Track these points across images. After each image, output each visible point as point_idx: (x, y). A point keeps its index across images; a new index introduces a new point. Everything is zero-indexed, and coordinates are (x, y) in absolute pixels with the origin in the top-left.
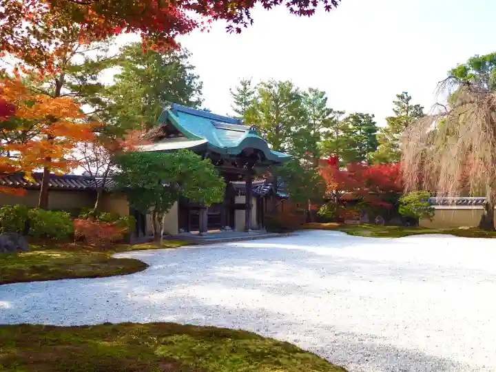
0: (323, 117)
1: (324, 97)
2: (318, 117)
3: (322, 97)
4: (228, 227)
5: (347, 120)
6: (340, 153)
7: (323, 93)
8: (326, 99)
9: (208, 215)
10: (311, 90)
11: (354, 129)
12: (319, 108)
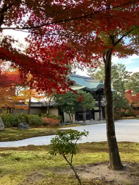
0: (125, 75)
1: (124, 67)
2: (122, 75)
3: (123, 67)
4: (92, 119)
5: (133, 75)
6: (132, 89)
7: (124, 65)
8: (125, 67)
9: (86, 115)
10: (118, 64)
11: (136, 79)
12: (123, 71)
